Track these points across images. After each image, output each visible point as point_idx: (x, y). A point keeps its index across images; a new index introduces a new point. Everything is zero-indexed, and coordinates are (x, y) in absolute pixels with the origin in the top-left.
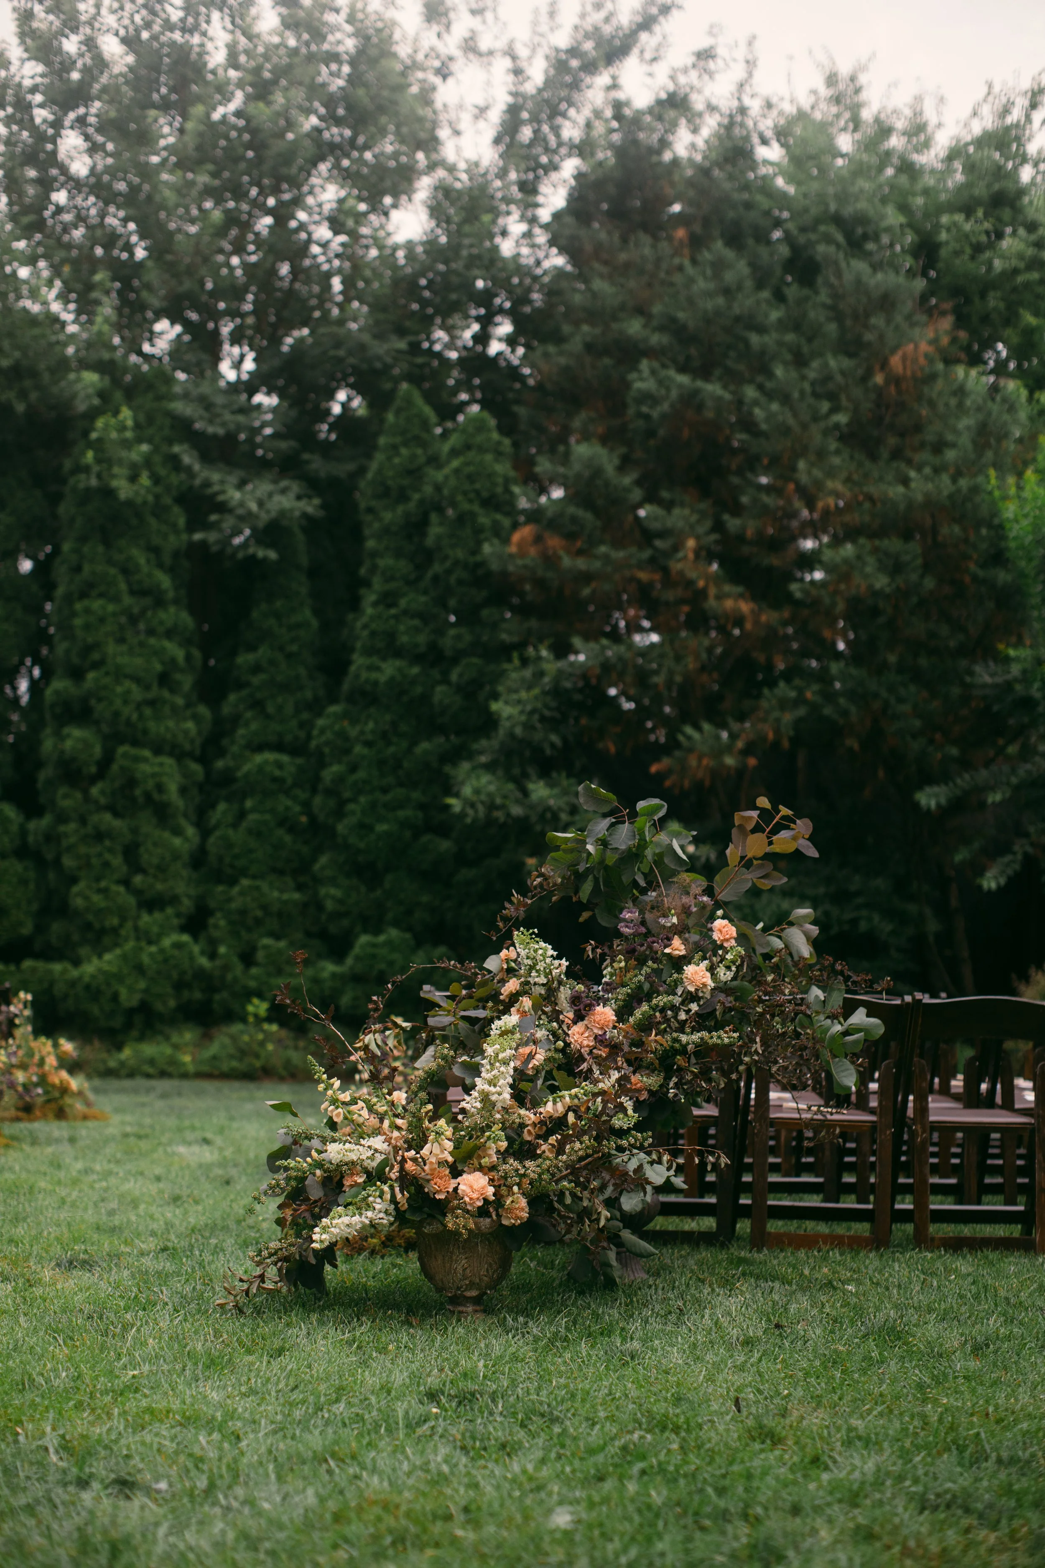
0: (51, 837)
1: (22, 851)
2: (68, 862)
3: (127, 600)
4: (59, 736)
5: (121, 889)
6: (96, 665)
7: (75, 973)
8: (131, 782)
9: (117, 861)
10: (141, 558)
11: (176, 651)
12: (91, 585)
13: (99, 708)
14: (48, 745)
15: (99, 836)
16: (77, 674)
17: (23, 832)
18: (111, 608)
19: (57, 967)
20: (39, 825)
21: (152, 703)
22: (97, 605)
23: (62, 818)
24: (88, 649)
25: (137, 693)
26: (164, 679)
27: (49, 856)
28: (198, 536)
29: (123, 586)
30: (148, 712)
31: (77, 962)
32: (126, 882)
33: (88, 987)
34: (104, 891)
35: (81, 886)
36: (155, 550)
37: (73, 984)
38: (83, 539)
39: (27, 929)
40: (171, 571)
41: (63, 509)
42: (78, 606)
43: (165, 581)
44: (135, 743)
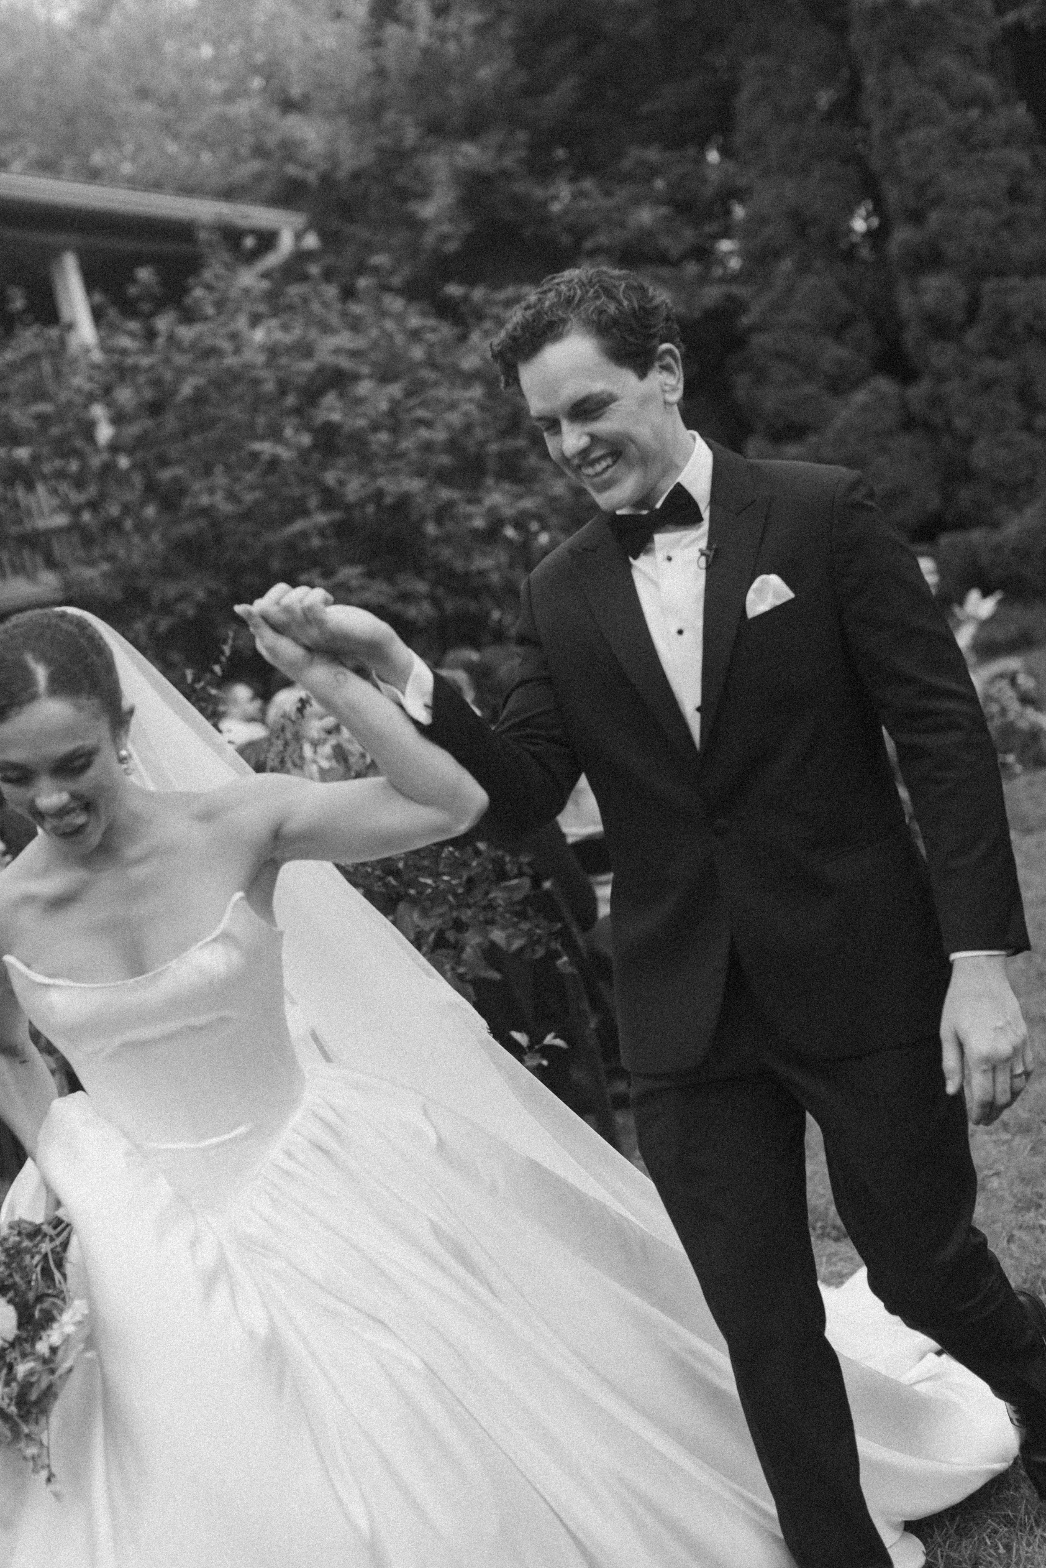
0: (936, 401)
1: (909, 423)
2: (960, 423)
3: (952, 119)
4: (915, 291)
5: (1024, 436)
6: (936, 202)
7: (997, 537)
8: (1007, 318)
9: (1013, 407)
10: (950, 63)
11: (1020, 158)
12: (907, 115)
13: (951, 249)
14: (906, 303)
15: (987, 385)
16: (917, 217)
17: (904, 405)
18: (936, 132)
19: (976, 536)
20: (918, 392)
21: (1008, 224)
22: (920, 135)
23: (941, 378)
24: (921, 188)
25: (987, 217)
26: (1015, 194)
27: (938, 419)
28: (1010, 17)
29: (942, 105)
30: (1005, 235)
31: (995, 525)
32: (1028, 427)
33: (1015, 551)
34: (1007, 444)
35: (981, 445)
36: (966, 51)
37: (997, 549)
38: (885, 65)
39: (934, 502)
40: (992, 67)
41: (854, 39)
42: (901, 142)
43: (985, 82)
44: (1000, 274)
